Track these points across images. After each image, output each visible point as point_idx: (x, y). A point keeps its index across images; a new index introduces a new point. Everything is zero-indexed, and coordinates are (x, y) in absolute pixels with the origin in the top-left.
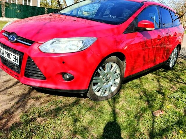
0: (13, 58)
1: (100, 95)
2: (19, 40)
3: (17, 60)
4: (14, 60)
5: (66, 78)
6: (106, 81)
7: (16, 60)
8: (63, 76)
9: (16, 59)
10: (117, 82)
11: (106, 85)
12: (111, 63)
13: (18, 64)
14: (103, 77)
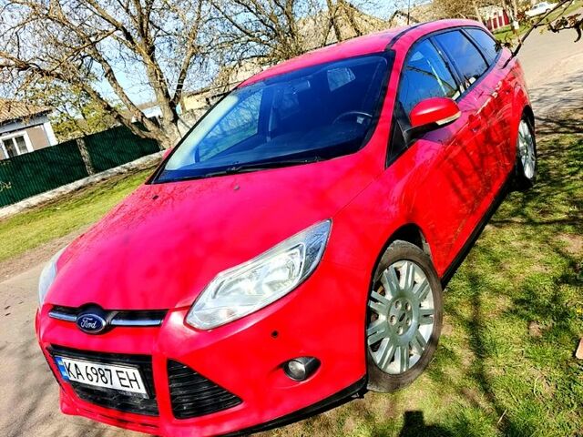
0: (120, 379)
1: (402, 368)
2: (114, 322)
3: (136, 380)
4: (126, 382)
5: (296, 373)
6: (400, 320)
7: (134, 383)
8: (287, 370)
9: (130, 380)
10: (428, 308)
11: (404, 333)
12: (394, 265)
13: (143, 391)
14: (388, 315)
